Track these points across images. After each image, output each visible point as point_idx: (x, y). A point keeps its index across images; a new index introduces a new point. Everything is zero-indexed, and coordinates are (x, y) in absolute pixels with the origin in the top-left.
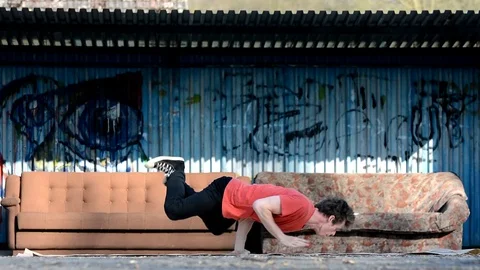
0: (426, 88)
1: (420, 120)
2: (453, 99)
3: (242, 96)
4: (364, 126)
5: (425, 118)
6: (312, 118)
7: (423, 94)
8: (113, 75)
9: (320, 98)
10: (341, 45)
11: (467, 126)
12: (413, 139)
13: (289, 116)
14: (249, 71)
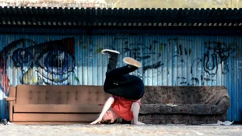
0: (211, 46)
1: (208, 61)
2: (223, 51)
3: (123, 49)
4: (181, 64)
5: (210, 60)
6: (156, 59)
7: (209, 48)
8: (61, 39)
9: (160, 50)
10: (170, 24)
11: (230, 64)
12: (205, 70)
13: (145, 59)
14: (126, 37)
